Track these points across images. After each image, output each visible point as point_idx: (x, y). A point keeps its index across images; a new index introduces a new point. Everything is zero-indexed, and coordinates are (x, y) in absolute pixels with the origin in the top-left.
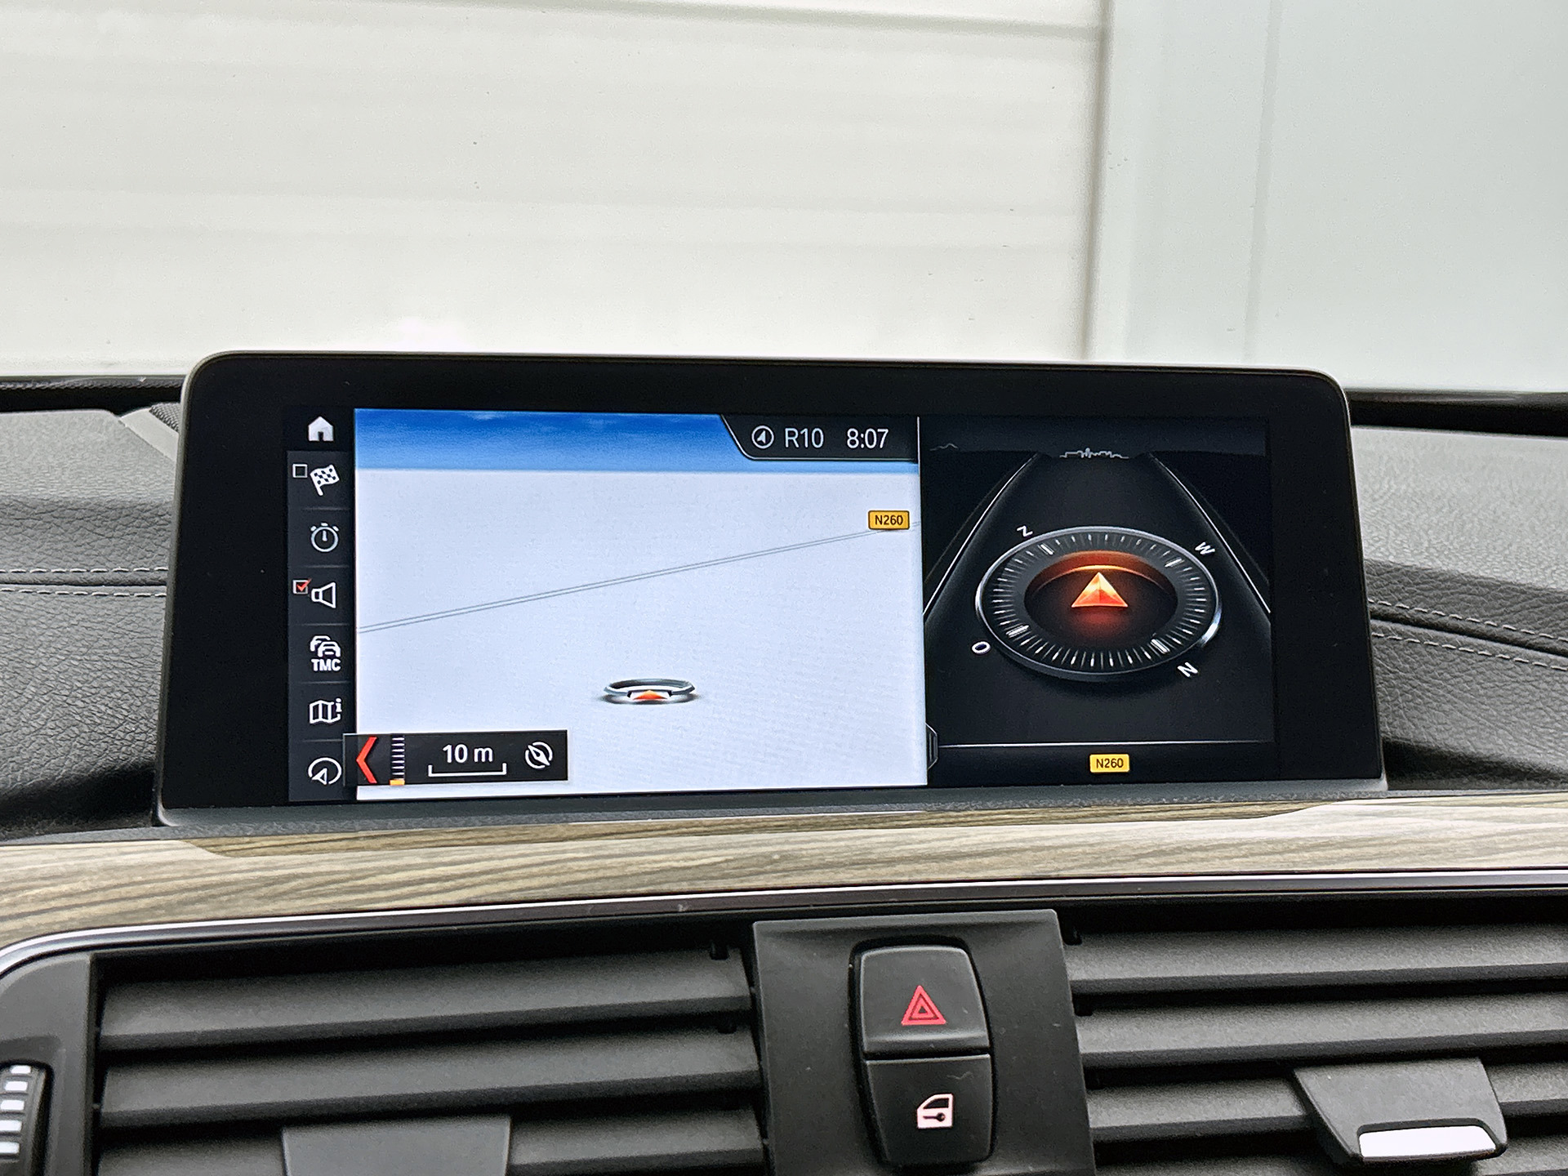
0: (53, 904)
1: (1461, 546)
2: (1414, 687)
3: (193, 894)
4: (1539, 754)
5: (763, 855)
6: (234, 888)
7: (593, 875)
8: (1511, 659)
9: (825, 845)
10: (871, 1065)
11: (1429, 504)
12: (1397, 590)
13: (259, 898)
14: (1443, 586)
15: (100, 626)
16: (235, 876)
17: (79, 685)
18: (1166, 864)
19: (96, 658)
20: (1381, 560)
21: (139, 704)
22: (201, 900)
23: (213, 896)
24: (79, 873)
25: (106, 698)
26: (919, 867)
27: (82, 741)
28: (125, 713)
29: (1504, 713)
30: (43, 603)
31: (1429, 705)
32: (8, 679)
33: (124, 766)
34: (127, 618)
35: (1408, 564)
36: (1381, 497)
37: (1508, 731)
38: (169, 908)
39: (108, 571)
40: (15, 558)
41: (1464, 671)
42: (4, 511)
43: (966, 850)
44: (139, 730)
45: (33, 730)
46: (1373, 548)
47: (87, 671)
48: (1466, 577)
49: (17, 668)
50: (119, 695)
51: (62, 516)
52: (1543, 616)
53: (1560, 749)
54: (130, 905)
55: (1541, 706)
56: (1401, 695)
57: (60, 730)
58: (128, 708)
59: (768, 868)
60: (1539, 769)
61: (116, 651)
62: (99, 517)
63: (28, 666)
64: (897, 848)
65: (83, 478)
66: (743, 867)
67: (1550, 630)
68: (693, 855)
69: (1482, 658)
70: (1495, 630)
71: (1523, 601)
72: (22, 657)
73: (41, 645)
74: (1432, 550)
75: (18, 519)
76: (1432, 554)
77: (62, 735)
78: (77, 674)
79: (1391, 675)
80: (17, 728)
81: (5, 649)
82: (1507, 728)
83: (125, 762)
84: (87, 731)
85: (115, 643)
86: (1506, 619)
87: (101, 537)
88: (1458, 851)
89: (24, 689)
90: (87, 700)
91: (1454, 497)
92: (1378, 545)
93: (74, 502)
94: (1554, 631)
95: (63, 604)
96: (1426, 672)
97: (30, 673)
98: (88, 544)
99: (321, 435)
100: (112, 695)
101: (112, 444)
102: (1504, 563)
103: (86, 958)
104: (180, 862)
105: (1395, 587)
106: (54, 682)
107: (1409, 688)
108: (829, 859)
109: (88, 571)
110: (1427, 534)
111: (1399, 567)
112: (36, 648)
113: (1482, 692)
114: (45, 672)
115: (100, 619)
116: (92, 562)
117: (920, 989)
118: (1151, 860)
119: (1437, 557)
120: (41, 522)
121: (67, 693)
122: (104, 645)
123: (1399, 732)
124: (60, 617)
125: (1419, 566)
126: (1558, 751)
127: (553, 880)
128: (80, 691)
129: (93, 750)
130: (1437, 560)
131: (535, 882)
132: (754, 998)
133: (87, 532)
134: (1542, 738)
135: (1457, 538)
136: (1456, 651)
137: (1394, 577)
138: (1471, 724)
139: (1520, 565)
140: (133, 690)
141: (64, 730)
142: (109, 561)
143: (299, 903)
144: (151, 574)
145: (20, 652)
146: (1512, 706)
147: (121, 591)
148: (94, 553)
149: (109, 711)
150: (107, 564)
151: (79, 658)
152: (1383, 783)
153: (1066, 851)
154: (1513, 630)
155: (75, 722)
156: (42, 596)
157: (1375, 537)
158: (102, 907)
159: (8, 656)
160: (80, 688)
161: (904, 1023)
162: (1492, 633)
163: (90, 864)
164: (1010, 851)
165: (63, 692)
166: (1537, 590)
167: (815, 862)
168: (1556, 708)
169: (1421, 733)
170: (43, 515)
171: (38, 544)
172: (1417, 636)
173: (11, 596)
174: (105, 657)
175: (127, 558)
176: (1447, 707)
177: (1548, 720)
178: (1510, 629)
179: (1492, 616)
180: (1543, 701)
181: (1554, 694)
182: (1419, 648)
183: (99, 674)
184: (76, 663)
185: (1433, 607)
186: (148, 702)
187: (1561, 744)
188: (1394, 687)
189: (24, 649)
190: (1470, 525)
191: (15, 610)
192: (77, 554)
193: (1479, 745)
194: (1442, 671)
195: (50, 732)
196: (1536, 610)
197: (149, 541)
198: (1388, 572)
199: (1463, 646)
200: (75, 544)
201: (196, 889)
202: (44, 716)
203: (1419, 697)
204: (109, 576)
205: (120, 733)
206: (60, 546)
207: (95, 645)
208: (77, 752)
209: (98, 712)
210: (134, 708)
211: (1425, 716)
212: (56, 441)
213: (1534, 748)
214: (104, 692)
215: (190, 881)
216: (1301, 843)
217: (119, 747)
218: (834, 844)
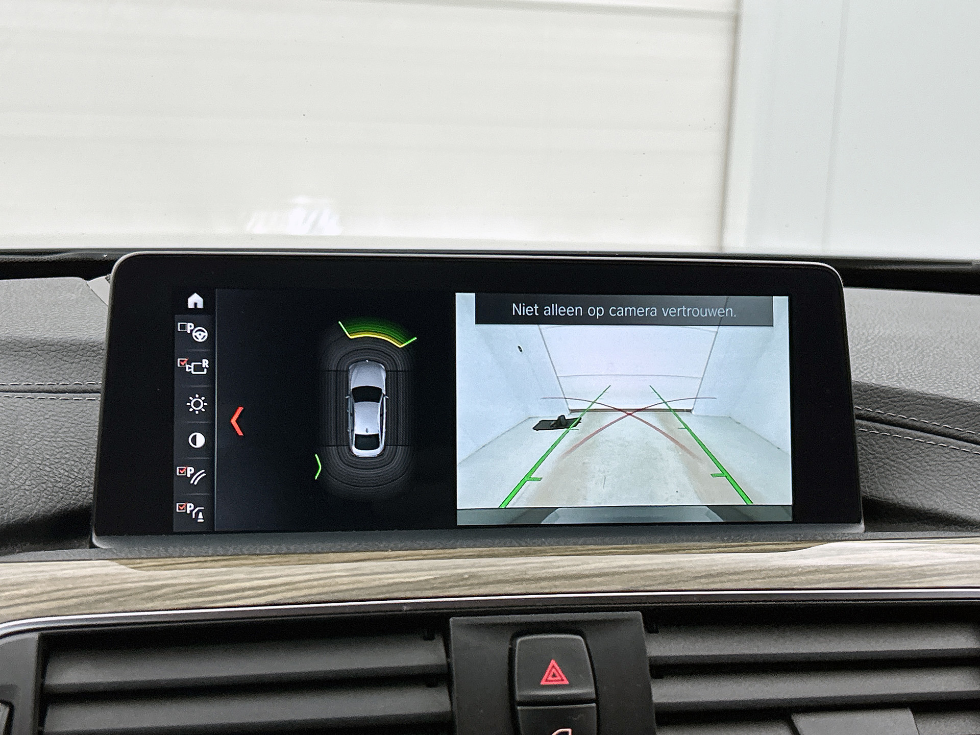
0: (18, 601)
1: (919, 373)
2: (885, 464)
3: (103, 596)
4: (962, 509)
5: (458, 575)
6: (129, 592)
7: (351, 586)
8: (948, 447)
9: (498, 568)
10: (521, 710)
11: (903, 343)
12: (877, 402)
13: (143, 599)
14: (905, 399)
15: (64, 419)
16: (130, 585)
17: (48, 457)
18: (713, 583)
19: (59, 439)
20: (867, 382)
21: (85, 469)
22: (107, 600)
23: (114, 598)
24: (33, 582)
25: (65, 465)
26: (557, 583)
27: (48, 493)
28: (76, 474)
29: (941, 482)
30: (28, 404)
31: (894, 475)
32: (3, 455)
33: (73, 508)
34: (80, 414)
35: (883, 385)
36: (872, 339)
37: (943, 493)
38: (88, 604)
39: (70, 384)
40: (13, 376)
41: (917, 454)
42: (7, 346)
43: (587, 572)
44: (84, 485)
45: (16, 486)
46: (862, 374)
47: (53, 448)
48: (921, 394)
49: (9, 447)
50: (73, 463)
51: (43, 349)
52: (969, 419)
53: (975, 505)
54: (65, 603)
55: (965, 477)
56: (877, 469)
57: (34, 486)
58: (77, 471)
59: (461, 583)
60: (962, 519)
61: (72, 435)
62: (66, 350)
63: (17, 445)
64: (543, 571)
65: (58, 325)
66: (445, 582)
67: (974, 428)
68: (415, 574)
69: (930, 446)
70: (939, 428)
71: (957, 410)
72: (13, 440)
73: (26, 432)
74: (900, 376)
75: (16, 351)
76: (899, 378)
77: (35, 489)
78: (47, 450)
79: (871, 456)
80: (6, 486)
81: (3, 435)
82: (943, 491)
83: (73, 506)
84: (51, 486)
85: (72, 429)
86: (945, 421)
87: (66, 363)
88: (900, 576)
89: (12, 461)
90: (52, 466)
91: (919, 338)
92: (865, 372)
93: (50, 341)
94: (975, 429)
95: (41, 405)
96: (893, 454)
97: (17, 450)
98: (59, 367)
99: (196, 304)
100: (69, 463)
101: (79, 301)
102: (946, 384)
103: (36, 635)
104: (97, 575)
105: (875, 399)
106: (32, 456)
107: (882, 464)
108: (500, 577)
109: (58, 384)
110: (898, 365)
111: (878, 387)
112: (22, 434)
113: (928, 467)
114: (27, 449)
115: (63, 415)
116: (61, 378)
117: (553, 662)
118: (703, 580)
119: (903, 380)
120: (30, 353)
121: (40, 462)
122: (65, 431)
123: (874, 493)
124: (39, 414)
125: (891, 386)
126: (974, 507)
127: (326, 589)
128: (48, 461)
129: (54, 498)
130: (902, 382)
131: (315, 591)
132: (449, 665)
133: (58, 360)
134: (965, 498)
135: (918, 367)
136: (912, 441)
137: (875, 393)
138: (920, 488)
139: (956, 386)
140: (82, 459)
141: (36, 487)
142: (72, 378)
143: (168, 602)
144: (96, 386)
145: (12, 437)
146: (947, 477)
147: (77, 396)
148: (62, 372)
149: (66, 474)
150: (70, 380)
151: (49, 440)
152: (862, 526)
153: (650, 574)
154: (950, 428)
155: (45, 481)
156: (28, 400)
157: (865, 366)
158: (48, 603)
159: (4, 440)
160: (48, 459)
161: (543, 683)
162: (936, 430)
163: (40, 577)
164: (614, 574)
165: (38, 462)
166: (965, 402)
167: (491, 580)
168: (975, 479)
169: (888, 493)
170: (32, 349)
171: (28, 366)
172: (888, 431)
173: (9, 400)
174: (66, 439)
175: (82, 376)
176: (905, 477)
177: (969, 486)
178: (948, 428)
179: (936, 419)
180: (966, 474)
181: (973, 470)
182: (889, 439)
183: (61, 449)
184: (46, 443)
185: (899, 413)
186: (91, 467)
187: (977, 503)
188: (873, 464)
189: (14, 435)
190: (927, 359)
191: (11, 410)
192: (51, 373)
193: (924, 501)
194: (903, 454)
195: (27, 487)
196: (965, 415)
197: (96, 365)
198: (871, 390)
199: (918, 438)
200: (51, 367)
201: (105, 593)
202: (24, 477)
203: (889, 470)
204: (70, 387)
205: (72, 487)
206: (42, 368)
207: (60, 431)
208: (44, 500)
209: (59, 474)
210: (82, 472)
211: (891, 483)
212: (45, 299)
213: (959, 505)
214: (63, 461)
215: (102, 588)
216: (800, 570)
217: (71, 496)
218: (504, 568)
